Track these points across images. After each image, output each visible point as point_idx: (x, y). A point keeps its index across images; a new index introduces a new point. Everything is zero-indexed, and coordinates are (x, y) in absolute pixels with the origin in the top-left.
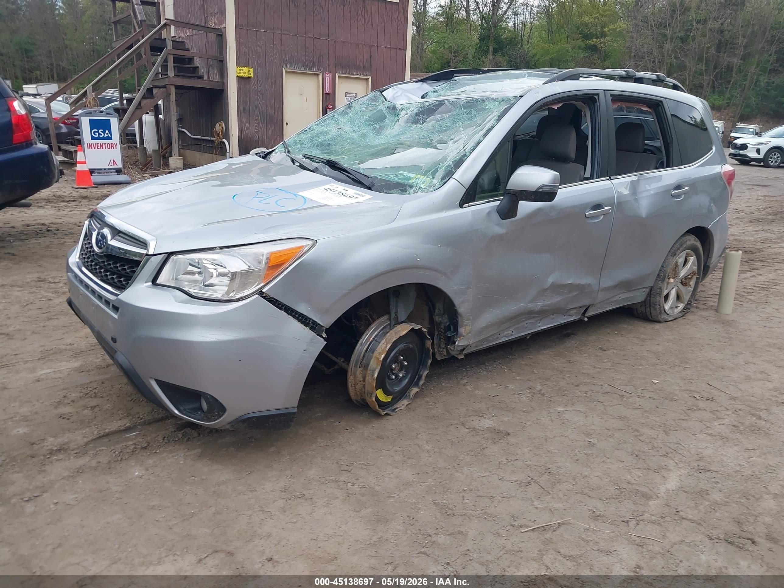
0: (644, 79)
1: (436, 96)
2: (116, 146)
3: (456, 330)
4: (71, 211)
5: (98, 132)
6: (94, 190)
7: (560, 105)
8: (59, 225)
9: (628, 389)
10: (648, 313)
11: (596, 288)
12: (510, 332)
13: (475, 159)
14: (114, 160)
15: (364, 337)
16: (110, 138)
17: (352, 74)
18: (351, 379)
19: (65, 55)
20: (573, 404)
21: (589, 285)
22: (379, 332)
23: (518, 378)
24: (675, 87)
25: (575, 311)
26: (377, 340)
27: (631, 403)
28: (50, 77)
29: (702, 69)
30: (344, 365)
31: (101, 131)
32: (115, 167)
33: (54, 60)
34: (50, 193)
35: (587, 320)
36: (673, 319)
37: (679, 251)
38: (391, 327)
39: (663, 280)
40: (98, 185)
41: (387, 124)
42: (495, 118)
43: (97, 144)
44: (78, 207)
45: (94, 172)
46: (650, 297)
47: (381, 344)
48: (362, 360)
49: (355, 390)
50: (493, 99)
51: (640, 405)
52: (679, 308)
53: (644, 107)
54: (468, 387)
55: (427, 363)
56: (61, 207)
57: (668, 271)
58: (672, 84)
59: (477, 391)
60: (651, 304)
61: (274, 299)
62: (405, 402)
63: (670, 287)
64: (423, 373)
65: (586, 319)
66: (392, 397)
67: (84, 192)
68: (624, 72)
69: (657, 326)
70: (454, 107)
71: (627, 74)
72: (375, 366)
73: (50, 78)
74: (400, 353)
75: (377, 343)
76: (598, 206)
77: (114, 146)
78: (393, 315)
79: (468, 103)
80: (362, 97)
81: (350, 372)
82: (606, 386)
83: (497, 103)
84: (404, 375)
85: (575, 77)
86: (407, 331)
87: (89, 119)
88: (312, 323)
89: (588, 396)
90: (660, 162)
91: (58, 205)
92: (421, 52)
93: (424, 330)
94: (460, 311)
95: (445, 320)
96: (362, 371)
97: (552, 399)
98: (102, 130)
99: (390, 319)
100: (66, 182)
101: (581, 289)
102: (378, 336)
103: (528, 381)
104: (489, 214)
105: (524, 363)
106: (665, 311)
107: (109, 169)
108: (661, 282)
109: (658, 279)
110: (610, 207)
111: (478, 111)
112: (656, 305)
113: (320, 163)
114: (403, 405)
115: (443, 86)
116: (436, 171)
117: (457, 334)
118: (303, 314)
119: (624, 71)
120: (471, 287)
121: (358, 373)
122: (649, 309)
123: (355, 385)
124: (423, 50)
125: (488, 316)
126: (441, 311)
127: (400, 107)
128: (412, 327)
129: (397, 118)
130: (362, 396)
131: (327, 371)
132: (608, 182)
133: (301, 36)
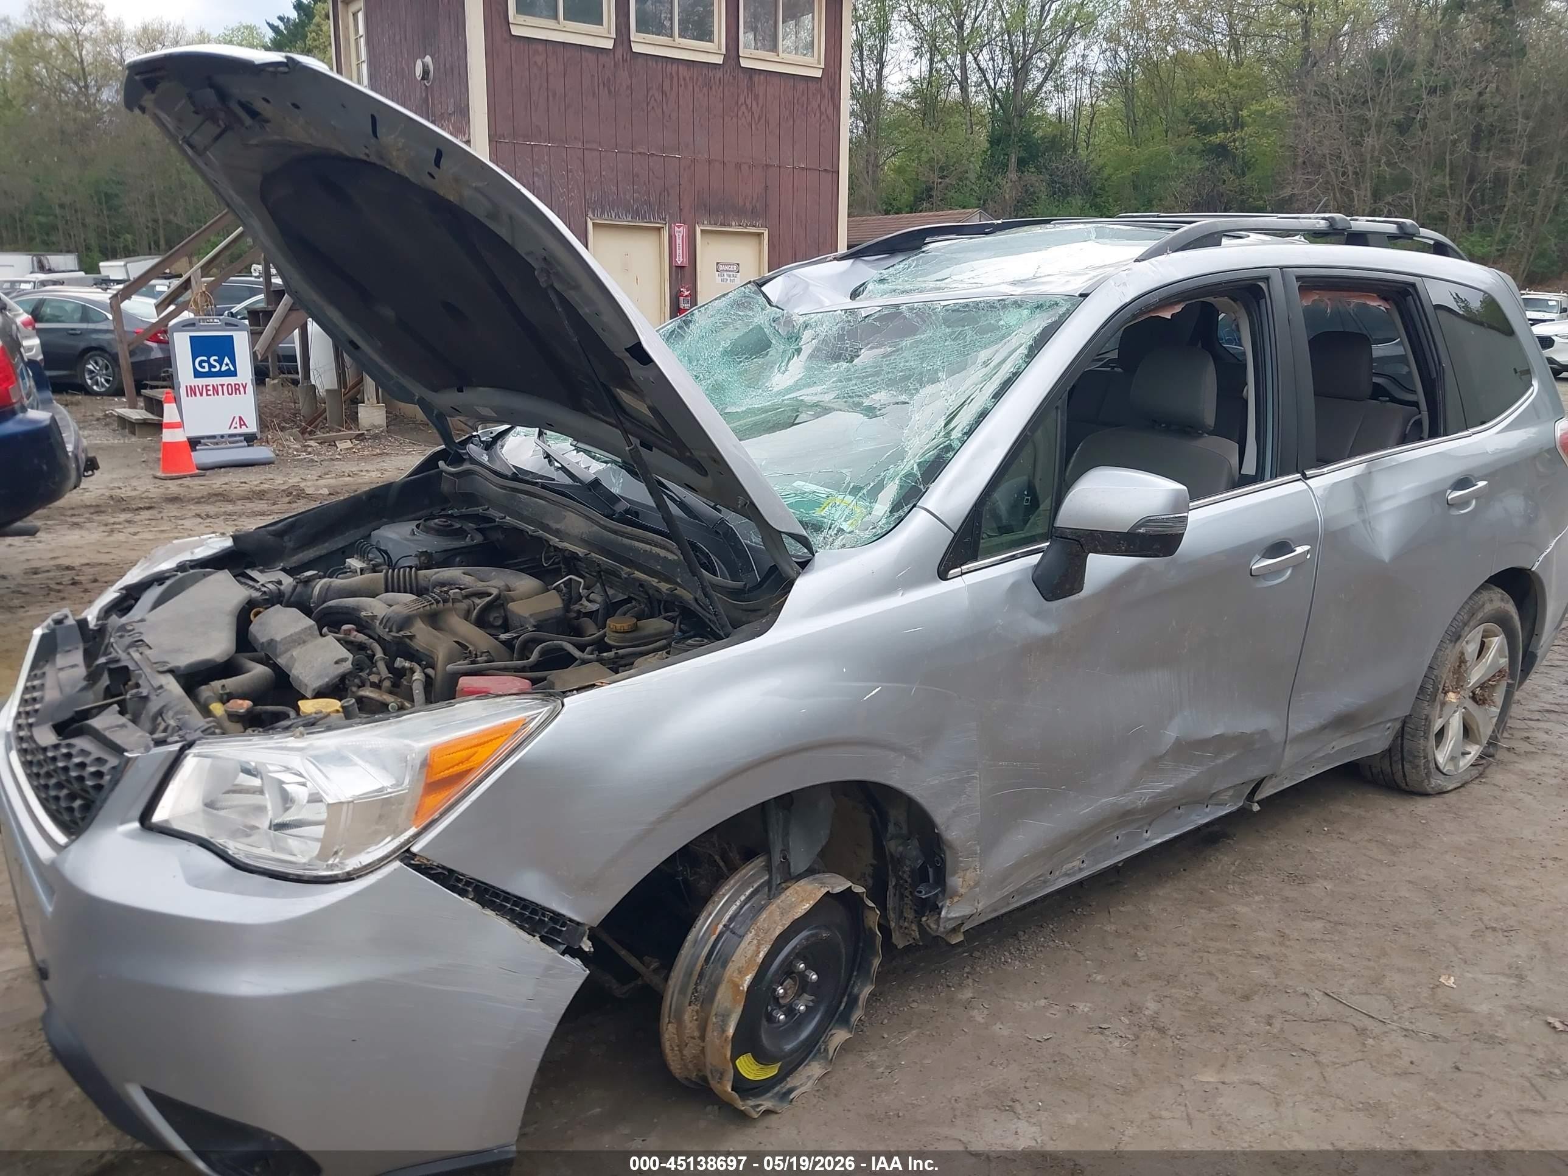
0: (1369, 236)
1: (884, 293)
2: (244, 388)
3: (941, 879)
4: (135, 534)
5: (208, 361)
6: (197, 481)
7: (1178, 309)
8: (102, 567)
9: (1376, 1004)
10: (1399, 776)
11: (1278, 737)
12: (1076, 863)
13: (975, 457)
14: (240, 418)
15: (700, 922)
16: (234, 374)
17: (730, 225)
18: (669, 1032)
19: (182, 201)
20: (1240, 1058)
21: (1265, 732)
22: (741, 907)
23: (1099, 978)
24: (1439, 249)
25: (1231, 792)
26: (733, 931)
27: (1389, 1056)
28: (152, 243)
29: (1444, 186)
30: (656, 980)
31: (215, 360)
32: (244, 430)
33: (158, 211)
34: (103, 491)
35: (1259, 808)
36: (1459, 785)
37: (1467, 629)
38: (772, 890)
39: (1433, 698)
40: (205, 468)
41: (772, 358)
42: (1018, 352)
43: (207, 386)
44: (153, 523)
45: (200, 442)
46: (1402, 739)
47: (743, 945)
48: (696, 984)
49: (682, 1059)
50: (1015, 303)
51: (1412, 1063)
52: (1469, 757)
53: (1373, 299)
54: (975, 1013)
55: (870, 964)
56: (119, 524)
57: (1444, 677)
58: (1432, 242)
59: (999, 1025)
60: (1405, 755)
61: (443, 868)
62: (815, 1069)
63: (1447, 710)
64: (861, 991)
65: (1256, 808)
66: (779, 1064)
67: (173, 487)
68: (1323, 222)
69: (1422, 807)
70: (924, 321)
71: (1331, 225)
72: (728, 1004)
73: (153, 246)
74: (799, 954)
75: (736, 938)
76: (1279, 547)
77: (242, 389)
78: (777, 858)
79: (955, 313)
80: (716, 299)
81: (666, 1015)
82: (1317, 996)
83: (1026, 312)
84: (811, 1004)
85: (1211, 239)
86: (812, 903)
87: (191, 337)
88: (551, 919)
89: (1275, 1031)
90: (1412, 421)
91: (112, 520)
92: (874, 172)
93: (859, 889)
94: (949, 837)
95: (912, 853)
96: (697, 1012)
97: (1185, 1046)
98: (216, 358)
99: (768, 868)
100: (143, 465)
101: (1245, 744)
102: (739, 919)
103: (1125, 988)
104: (1015, 587)
105: (1113, 928)
106: (1438, 768)
107: (231, 436)
108: (1427, 703)
109: (1420, 697)
110: (1307, 548)
111: (983, 331)
112: (1416, 757)
113: (609, 465)
114: (809, 1077)
115: (901, 266)
116: (879, 487)
117: (944, 891)
118: (525, 900)
119: (1323, 218)
120: (976, 774)
121: (687, 1017)
122: (1400, 767)
123: (682, 1046)
124: (877, 167)
125: (1020, 837)
126: (901, 828)
127: (802, 319)
128: (824, 891)
129: (794, 347)
130: (699, 1070)
131: (619, 990)
132: (1300, 486)
133: (623, 152)
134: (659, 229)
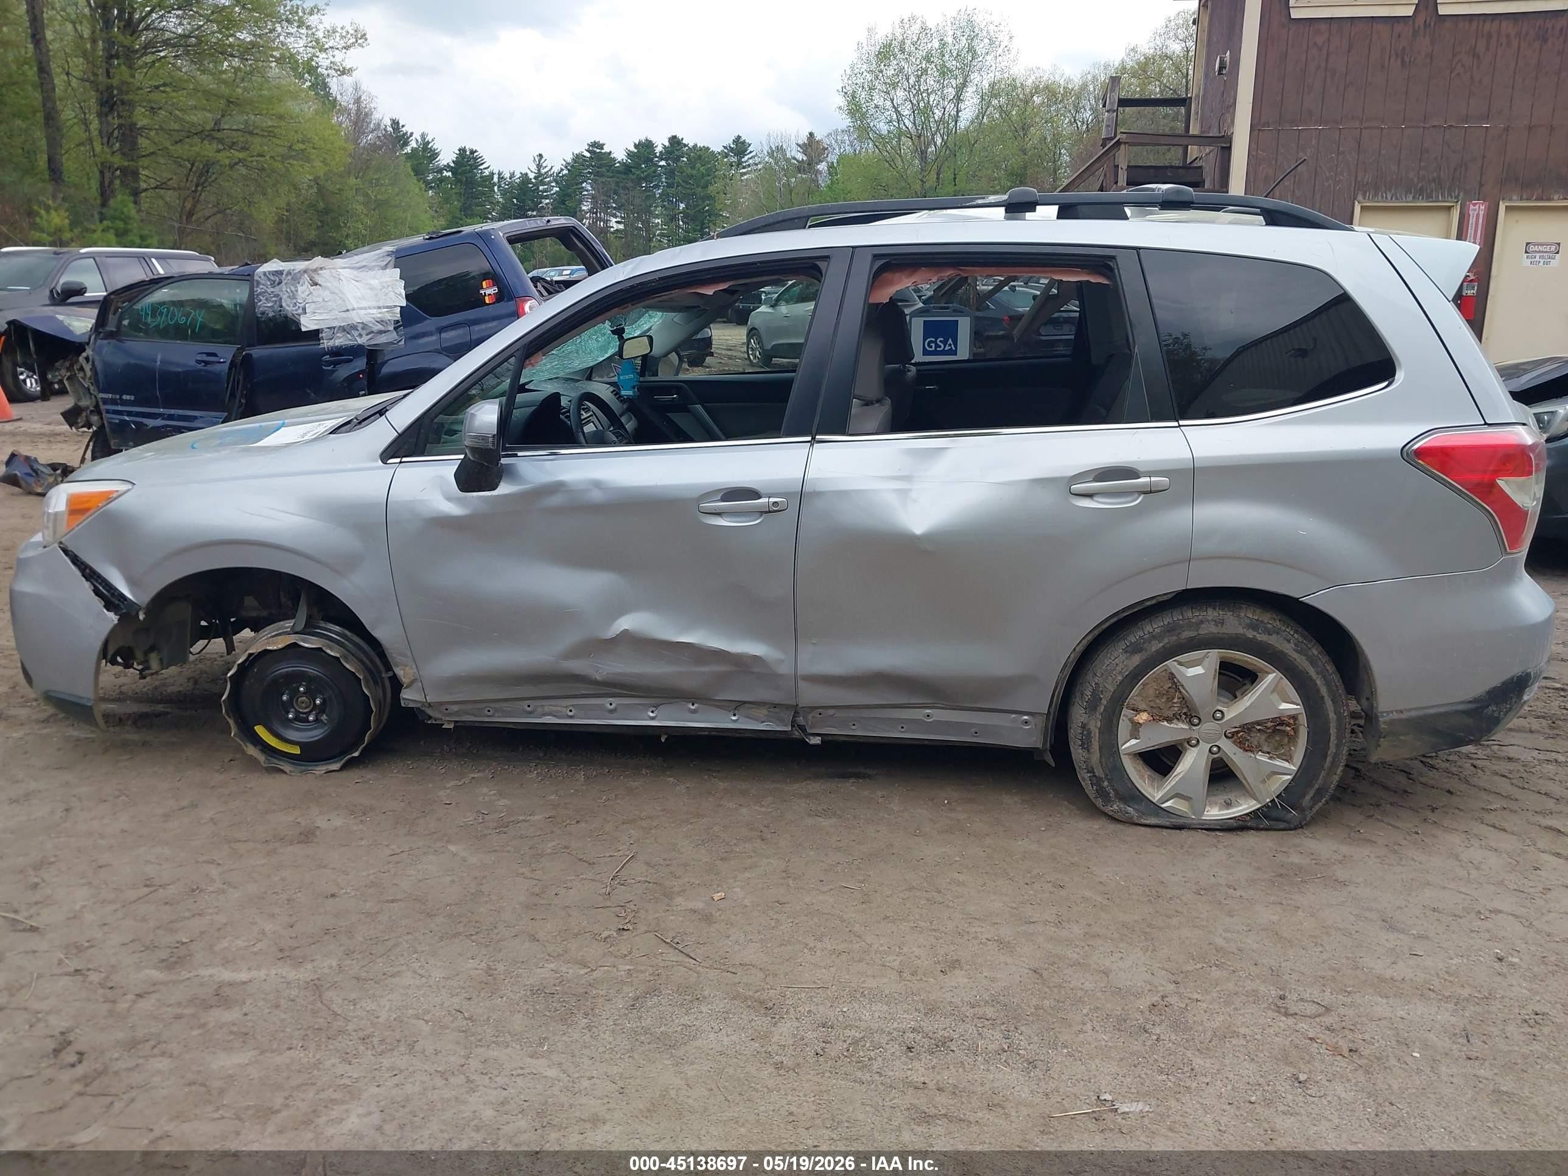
11: (785, 670)
25: (763, 711)
52: (1235, 809)
61: (73, 552)
66: (298, 747)
86: (283, 645)
87: (925, 321)
88: (118, 595)
93: (332, 653)
118: (107, 581)
120: (393, 598)
125: (457, 660)
128: (293, 641)
133: (1413, 127)
134: (1449, 208)
